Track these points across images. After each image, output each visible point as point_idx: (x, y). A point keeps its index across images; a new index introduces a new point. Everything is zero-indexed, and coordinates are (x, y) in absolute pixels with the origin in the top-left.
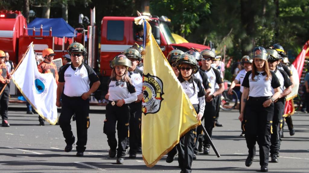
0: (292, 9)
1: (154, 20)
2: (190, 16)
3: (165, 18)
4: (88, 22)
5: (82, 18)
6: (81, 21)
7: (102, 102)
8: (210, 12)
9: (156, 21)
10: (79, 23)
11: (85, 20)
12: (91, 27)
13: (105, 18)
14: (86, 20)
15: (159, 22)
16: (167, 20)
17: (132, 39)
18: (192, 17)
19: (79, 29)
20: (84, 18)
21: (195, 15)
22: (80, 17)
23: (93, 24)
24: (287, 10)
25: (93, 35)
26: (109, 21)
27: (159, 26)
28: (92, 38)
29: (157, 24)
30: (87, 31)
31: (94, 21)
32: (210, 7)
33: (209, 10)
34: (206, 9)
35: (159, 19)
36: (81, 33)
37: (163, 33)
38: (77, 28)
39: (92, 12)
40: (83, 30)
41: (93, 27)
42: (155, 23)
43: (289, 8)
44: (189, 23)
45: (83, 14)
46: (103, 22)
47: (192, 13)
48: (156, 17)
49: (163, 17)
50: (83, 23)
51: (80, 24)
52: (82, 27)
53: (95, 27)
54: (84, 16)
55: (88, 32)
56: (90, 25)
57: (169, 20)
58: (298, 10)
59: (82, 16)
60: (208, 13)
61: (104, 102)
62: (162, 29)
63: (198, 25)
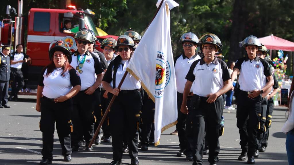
0: (201, 8)
1: (80, 12)
2: (108, 10)
3: (90, 11)
4: (15, 13)
5: (9, 9)
6: (8, 12)
7: (24, 91)
8: (127, 7)
9: (81, 13)
10: (7, 13)
11: (12, 11)
12: (18, 18)
13: (32, 9)
14: (14, 11)
15: (84, 14)
16: (92, 13)
17: (57, 31)
18: (110, 12)
19: (6, 19)
20: (12, 9)
21: (113, 10)
22: (7, 8)
23: (21, 15)
24: (196, 8)
25: (20, 26)
26: (36, 13)
27: (84, 18)
28: (19, 28)
29: (82, 17)
30: (14, 21)
31: (22, 13)
32: (127, 2)
33: (126, 6)
34: (123, 5)
35: (84, 12)
36: (8, 24)
37: (88, 25)
38: (4, 19)
39: (19, 4)
40: (10, 21)
41: (20, 18)
42: (80, 15)
43: (197, 7)
44: (107, 18)
45: (10, 5)
46: (30, 13)
47: (110, 8)
48: (81, 10)
49: (88, 10)
50: (10, 14)
51: (8, 15)
52: (9, 18)
53: (22, 19)
54: (11, 7)
55: (15, 23)
56: (17, 16)
57: (93, 13)
58: (207, 8)
59: (10, 7)
60: (125, 8)
61: (26, 91)
62: (86, 21)
63: (115, 20)
